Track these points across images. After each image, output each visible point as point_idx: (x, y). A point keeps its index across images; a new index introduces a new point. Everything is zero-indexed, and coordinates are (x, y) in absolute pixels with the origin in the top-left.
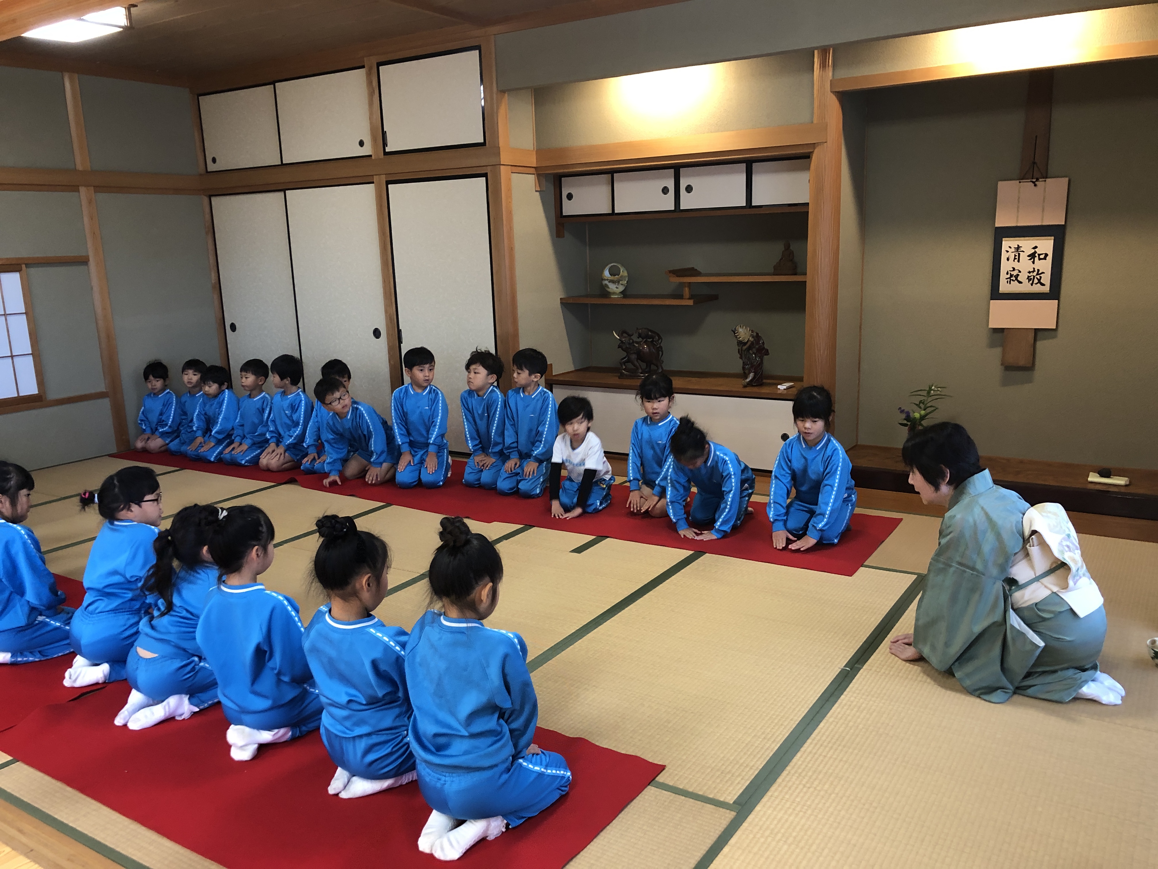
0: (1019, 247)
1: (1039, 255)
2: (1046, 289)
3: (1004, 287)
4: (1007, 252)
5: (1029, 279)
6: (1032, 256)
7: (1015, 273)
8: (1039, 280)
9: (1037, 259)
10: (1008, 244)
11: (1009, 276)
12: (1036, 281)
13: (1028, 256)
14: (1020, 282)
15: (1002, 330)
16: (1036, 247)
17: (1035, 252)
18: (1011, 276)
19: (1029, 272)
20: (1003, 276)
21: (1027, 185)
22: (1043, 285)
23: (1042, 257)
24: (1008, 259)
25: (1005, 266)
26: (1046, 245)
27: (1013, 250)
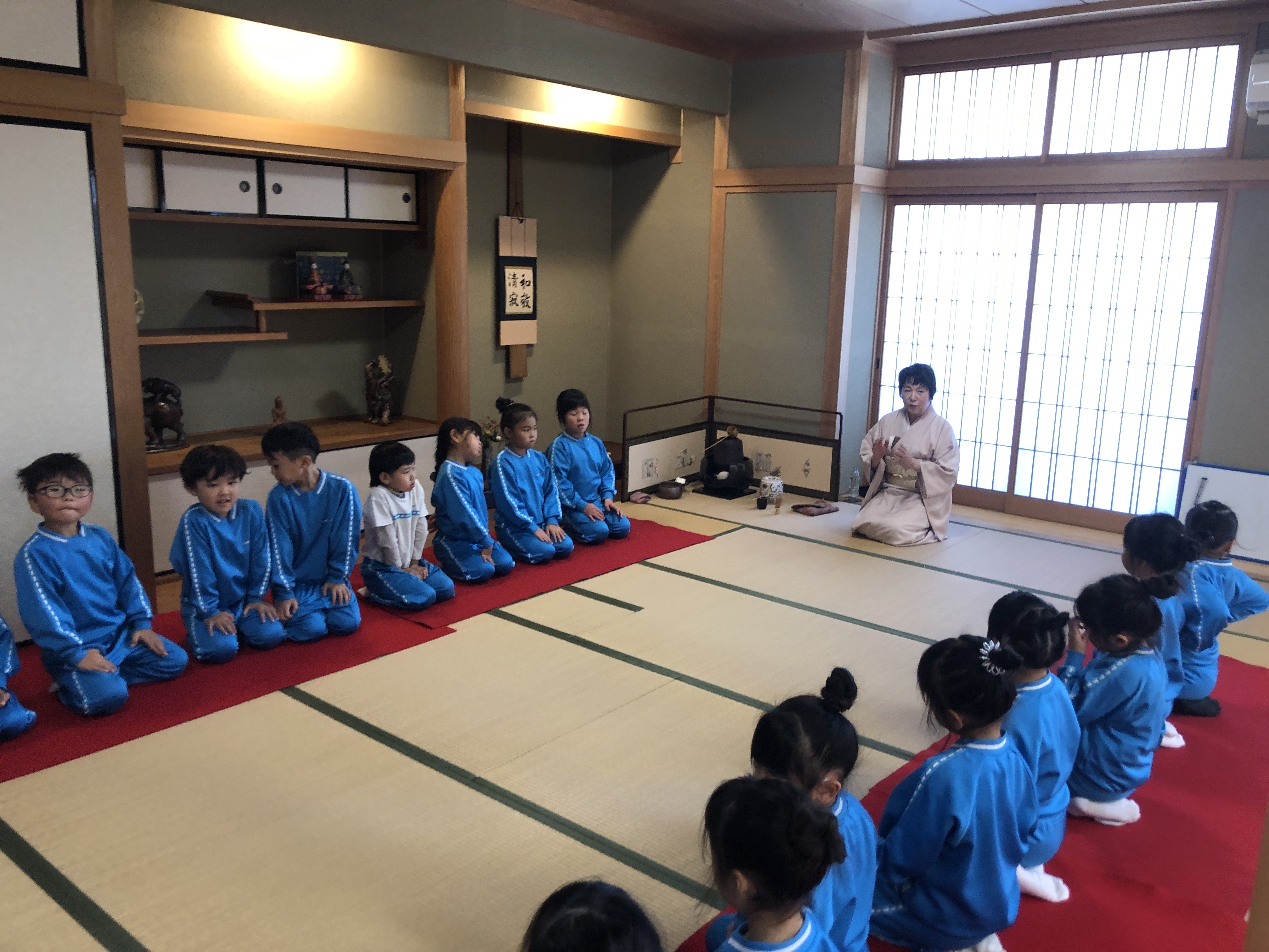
0: (514, 275)
1: (527, 282)
2: (530, 311)
3: (510, 309)
4: (509, 278)
5: (523, 302)
6: (522, 282)
7: (514, 297)
8: (527, 303)
9: (525, 285)
10: (509, 271)
11: (510, 300)
12: (526, 304)
13: (521, 282)
14: (517, 305)
15: (507, 348)
16: (523, 276)
17: (523, 280)
18: (513, 299)
19: (522, 296)
20: (508, 300)
21: (516, 222)
22: (529, 307)
23: (528, 283)
24: (510, 285)
25: (509, 290)
26: (528, 273)
27: (511, 277)
